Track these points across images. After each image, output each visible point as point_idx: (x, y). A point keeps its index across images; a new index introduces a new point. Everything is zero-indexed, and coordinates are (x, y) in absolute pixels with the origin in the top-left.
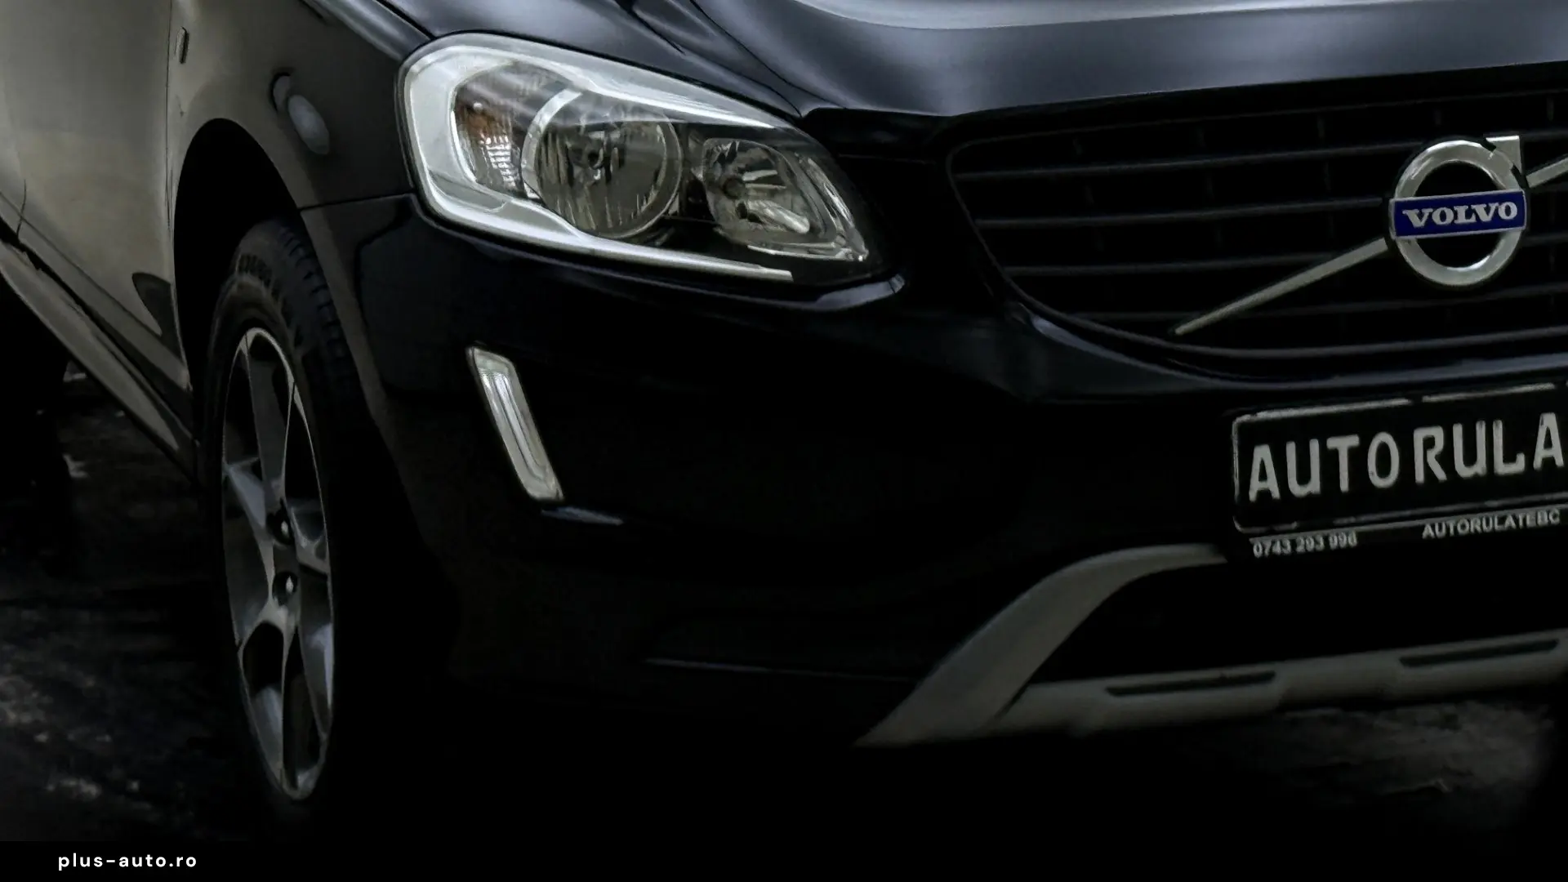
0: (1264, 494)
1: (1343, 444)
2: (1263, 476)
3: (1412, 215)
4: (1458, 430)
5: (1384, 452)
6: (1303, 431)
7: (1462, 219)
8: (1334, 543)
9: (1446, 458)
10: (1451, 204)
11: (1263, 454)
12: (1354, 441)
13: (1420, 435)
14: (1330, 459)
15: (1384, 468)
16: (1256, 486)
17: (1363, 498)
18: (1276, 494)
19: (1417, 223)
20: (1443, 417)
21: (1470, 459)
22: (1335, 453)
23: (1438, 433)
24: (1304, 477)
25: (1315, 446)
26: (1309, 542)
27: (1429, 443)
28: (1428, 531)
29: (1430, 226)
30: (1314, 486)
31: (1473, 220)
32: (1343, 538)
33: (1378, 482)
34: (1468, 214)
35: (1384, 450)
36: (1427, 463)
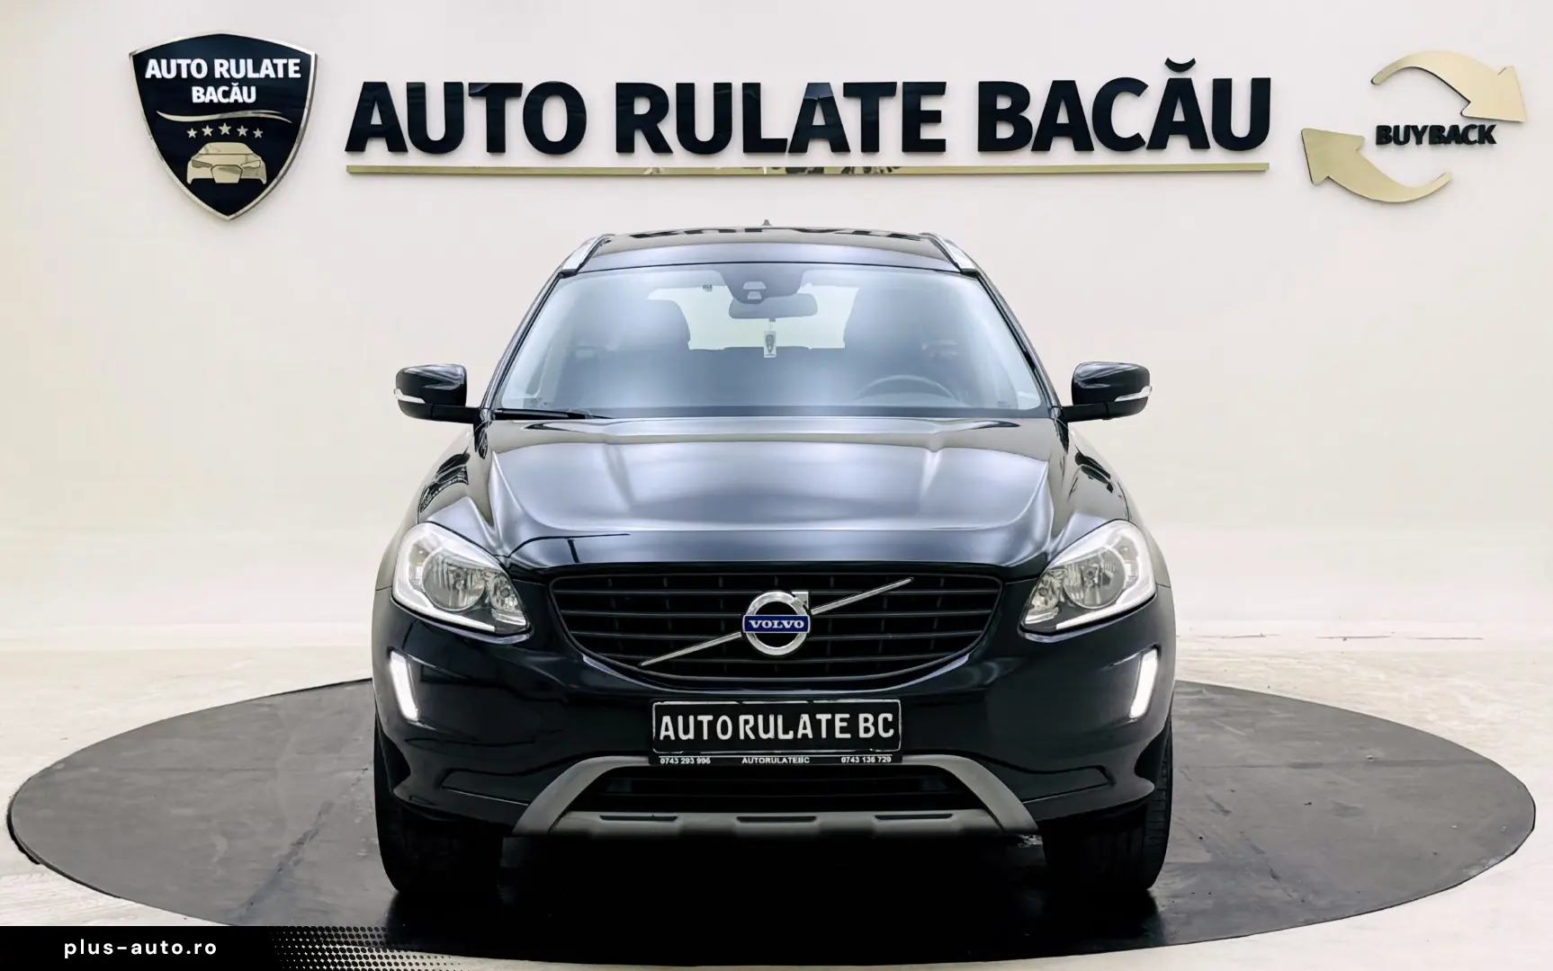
0: (667, 737)
1: (705, 719)
2: (667, 729)
3: (753, 622)
4: (760, 718)
5: (724, 724)
6: (686, 712)
7: (776, 626)
8: (699, 761)
9: (755, 729)
10: (771, 619)
11: (667, 719)
12: (710, 718)
13: (742, 718)
14: (699, 725)
15: (724, 731)
16: (663, 733)
17: (714, 743)
18: (673, 738)
19: (755, 626)
20: (754, 711)
21: (766, 731)
22: (701, 722)
23: (751, 718)
24: (686, 731)
25: (691, 718)
26: (687, 760)
27: (747, 722)
28: (745, 761)
29: (761, 628)
30: (691, 736)
31: (781, 627)
32: (704, 760)
33: (722, 737)
34: (779, 624)
35: (724, 723)
36: (745, 730)
